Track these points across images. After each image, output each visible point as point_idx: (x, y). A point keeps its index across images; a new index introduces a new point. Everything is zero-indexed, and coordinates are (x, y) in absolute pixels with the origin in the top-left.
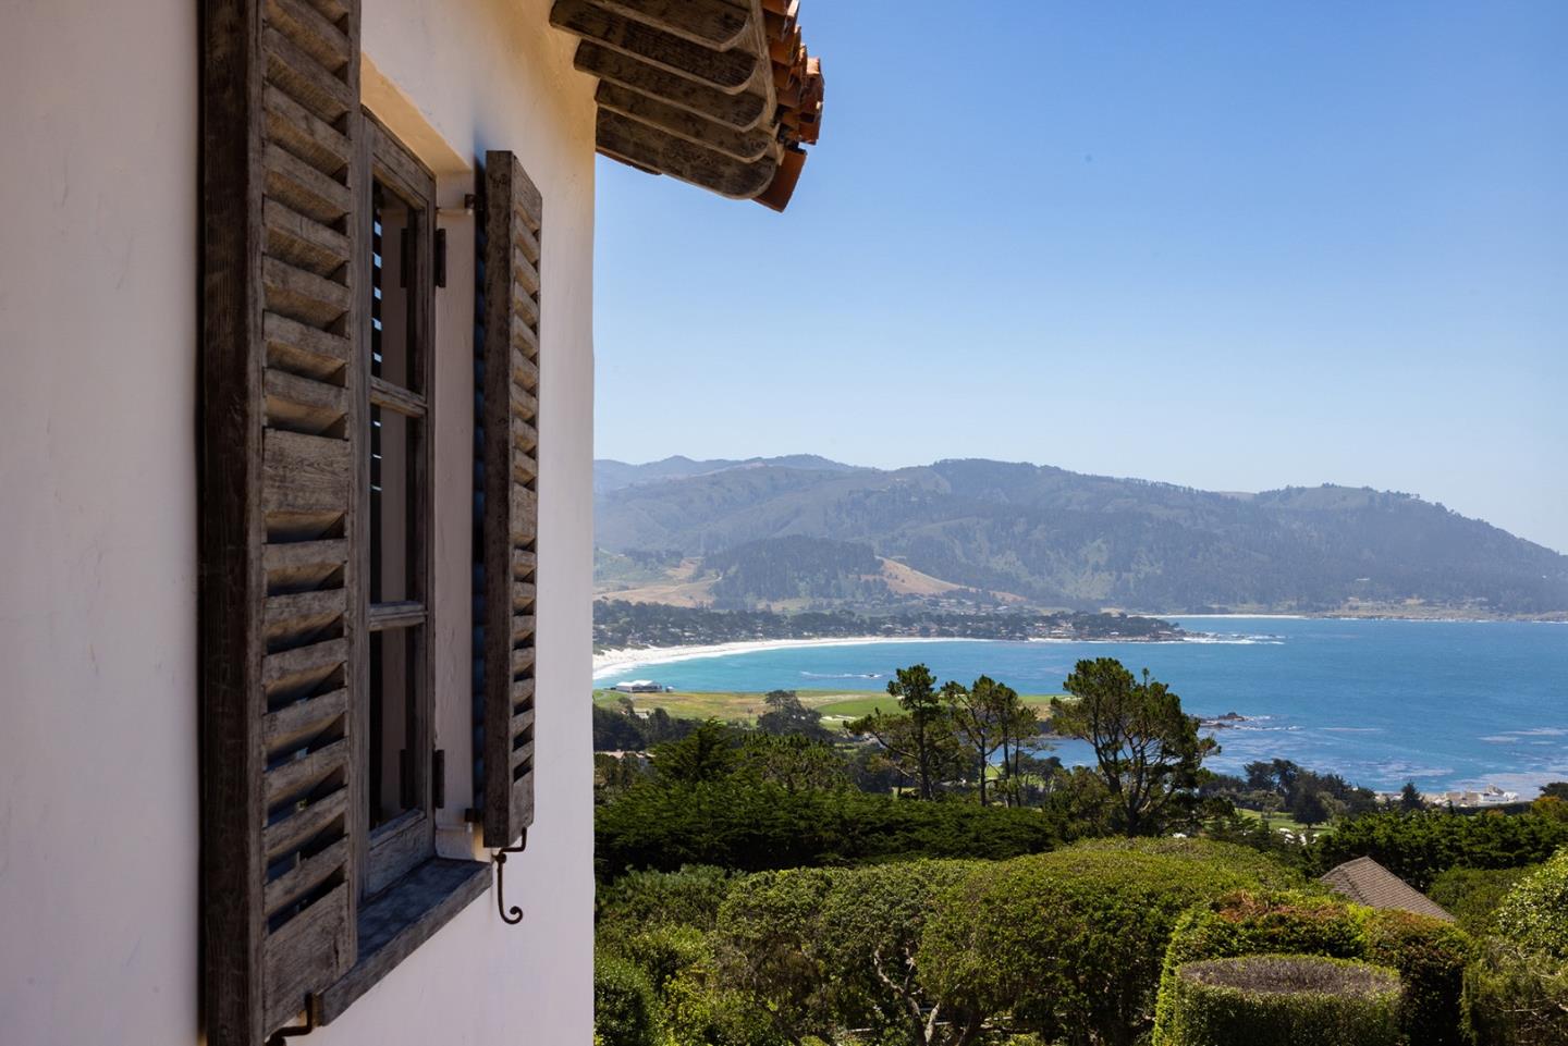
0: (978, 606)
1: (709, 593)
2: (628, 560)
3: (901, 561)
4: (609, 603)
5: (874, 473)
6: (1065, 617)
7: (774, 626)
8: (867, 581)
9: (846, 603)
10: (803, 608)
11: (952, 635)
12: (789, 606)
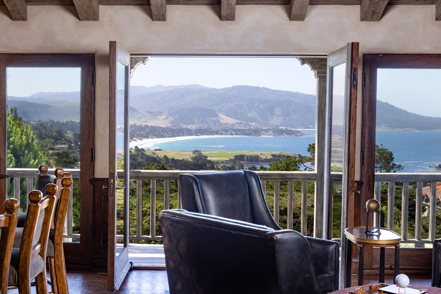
0: (245, 127)
1: (170, 123)
2: (147, 114)
3: (223, 114)
4: (143, 126)
5: (215, 90)
6: (270, 130)
7: (189, 132)
8: (214, 120)
9: (208, 126)
10: (196, 127)
11: (239, 135)
12: (193, 127)
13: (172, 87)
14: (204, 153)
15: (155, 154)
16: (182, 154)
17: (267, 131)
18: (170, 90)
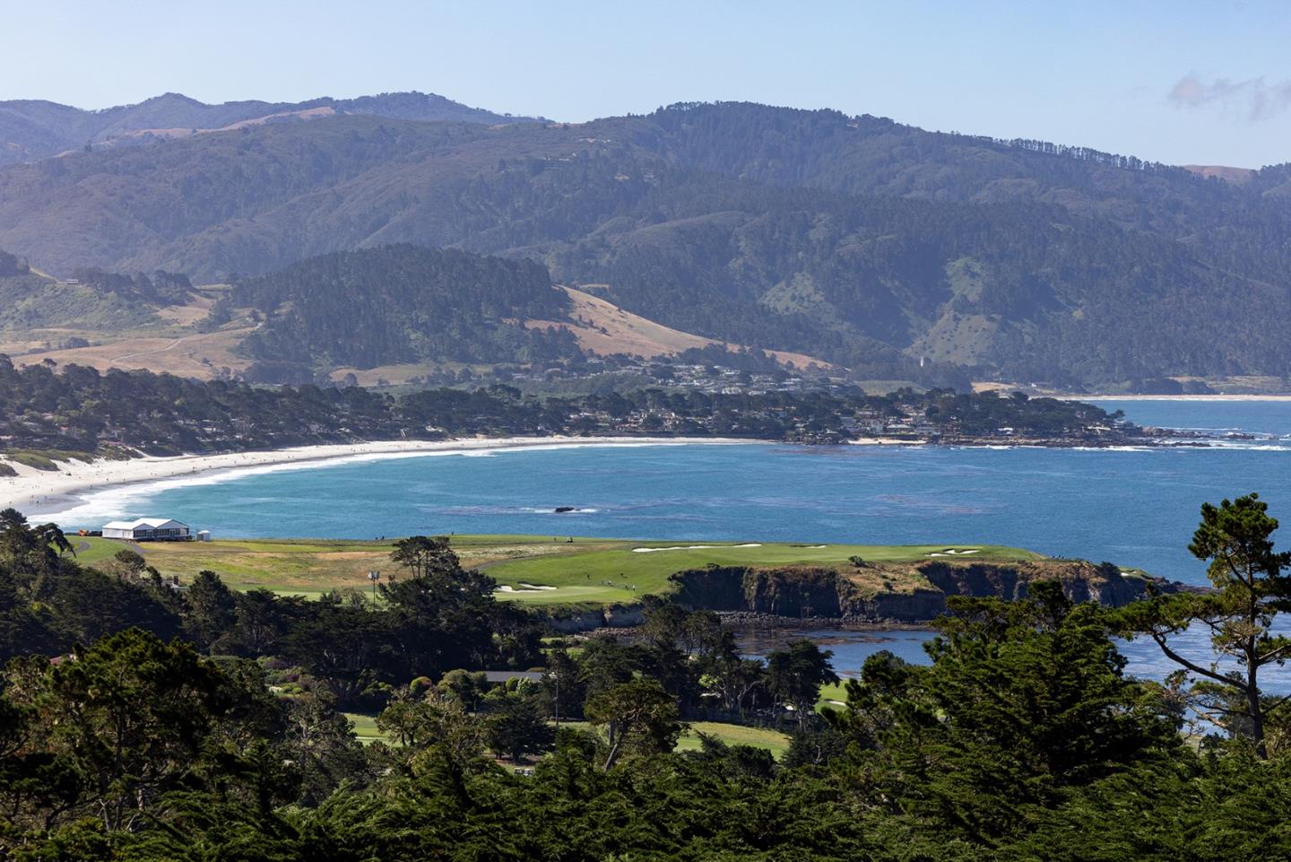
0: (745, 378)
1: (239, 351)
2: (84, 290)
3: (599, 294)
4: (58, 371)
5: (541, 129)
6: (911, 398)
8: (537, 331)
9: (498, 372)
10: (415, 381)
11: (704, 432)
12: (395, 378)
13: (257, 107)
14: (468, 558)
15: (138, 561)
16: (322, 563)
17: (889, 406)
18: (245, 130)
